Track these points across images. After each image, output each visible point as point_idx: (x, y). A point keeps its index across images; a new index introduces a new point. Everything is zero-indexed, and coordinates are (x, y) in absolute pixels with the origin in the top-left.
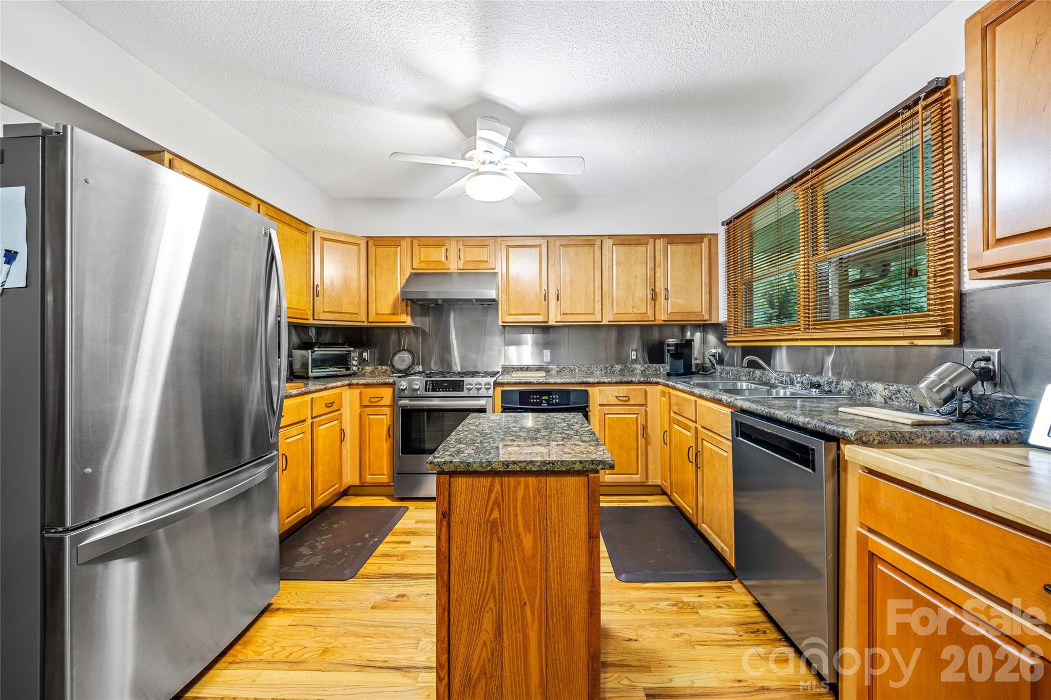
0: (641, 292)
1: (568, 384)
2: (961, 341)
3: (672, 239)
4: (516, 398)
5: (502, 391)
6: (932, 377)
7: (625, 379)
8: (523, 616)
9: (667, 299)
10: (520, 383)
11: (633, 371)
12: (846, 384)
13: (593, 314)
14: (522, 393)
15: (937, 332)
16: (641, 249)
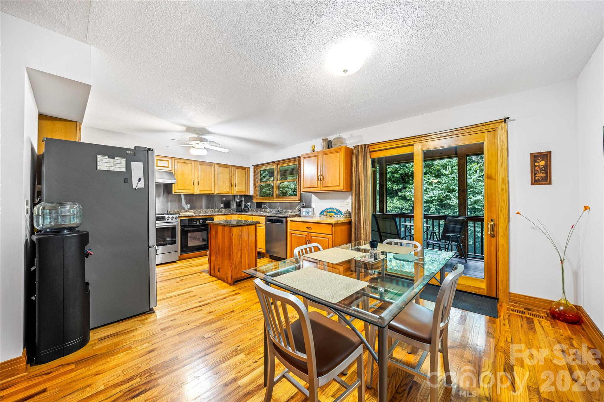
0: (228, 184)
1: (207, 215)
2: (301, 202)
3: (237, 167)
4: (187, 222)
5: (181, 220)
6: (298, 207)
7: (226, 213)
8: (245, 252)
9: (235, 187)
10: (189, 216)
11: (222, 211)
12: (284, 210)
13: (211, 191)
14: (189, 220)
15: (298, 200)
16: (228, 169)
